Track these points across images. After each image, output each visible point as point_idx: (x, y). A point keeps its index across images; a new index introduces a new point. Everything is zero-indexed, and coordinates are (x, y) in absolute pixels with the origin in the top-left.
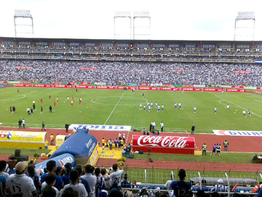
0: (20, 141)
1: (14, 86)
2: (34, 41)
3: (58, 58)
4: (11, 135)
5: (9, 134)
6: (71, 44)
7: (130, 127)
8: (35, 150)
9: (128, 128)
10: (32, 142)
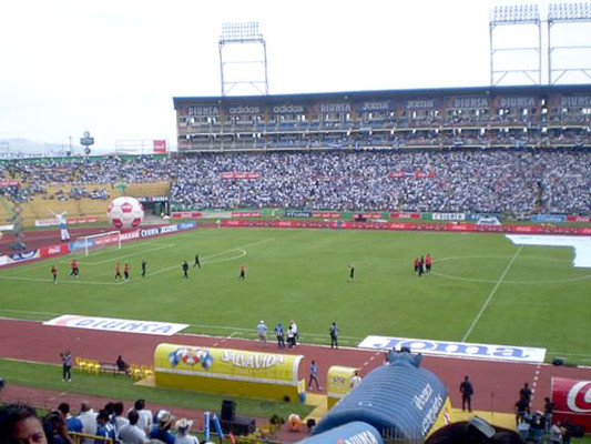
0: (235, 377)
1: (216, 225)
2: (267, 104)
3: (332, 146)
4: (212, 359)
5: (208, 356)
6: (366, 106)
7: (544, 350)
8: (271, 404)
9: (536, 355)
10: (265, 380)
